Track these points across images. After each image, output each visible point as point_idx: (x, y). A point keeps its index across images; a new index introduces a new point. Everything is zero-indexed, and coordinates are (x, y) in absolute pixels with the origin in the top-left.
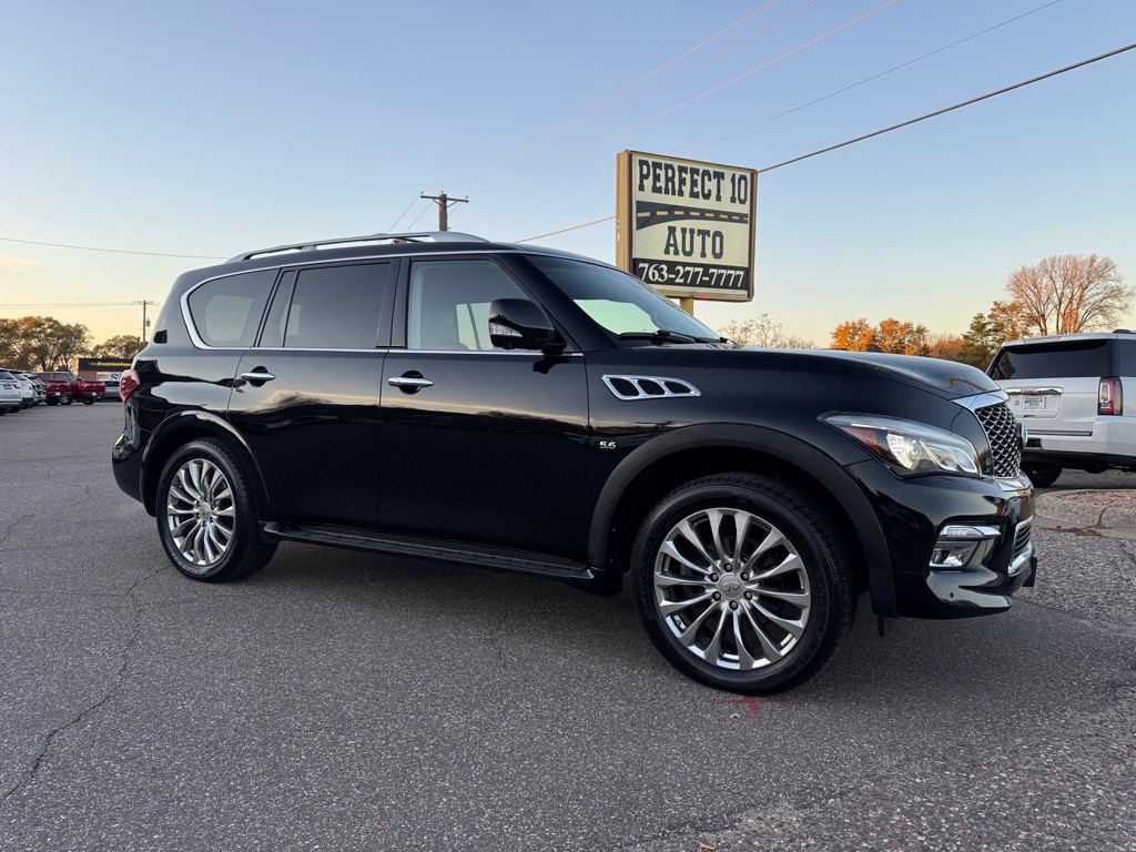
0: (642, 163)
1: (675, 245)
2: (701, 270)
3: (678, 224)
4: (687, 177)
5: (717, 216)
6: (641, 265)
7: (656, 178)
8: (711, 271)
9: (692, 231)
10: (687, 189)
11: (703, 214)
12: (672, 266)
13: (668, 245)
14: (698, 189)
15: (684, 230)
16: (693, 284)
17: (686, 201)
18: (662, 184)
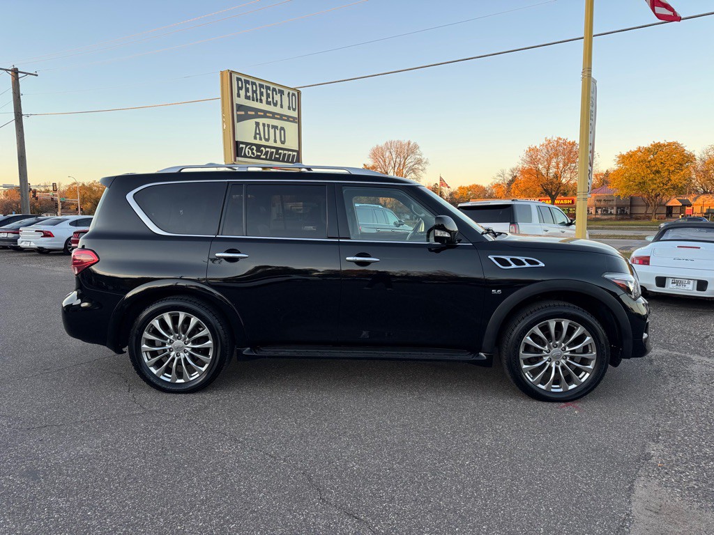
0: (238, 79)
1: (260, 134)
2: (274, 150)
3: (261, 121)
4: (264, 91)
5: (281, 117)
6: (241, 146)
7: (247, 90)
8: (280, 151)
9: (268, 126)
10: (264, 98)
11: (274, 116)
12: (259, 147)
13: (256, 134)
14: (270, 100)
15: (264, 125)
16: (270, 159)
17: (263, 106)
18: (250, 94)
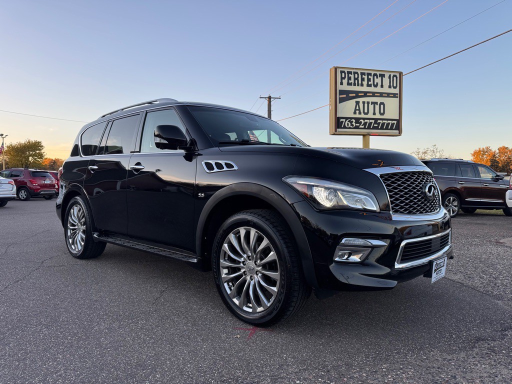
0: (342, 72)
1: (359, 110)
2: (373, 121)
3: (361, 100)
4: (366, 77)
5: (381, 95)
6: (341, 120)
7: (349, 78)
8: (379, 121)
9: (368, 103)
10: (365, 83)
11: (374, 94)
12: (357, 120)
13: (356, 110)
14: (371, 83)
15: (364, 103)
16: (369, 128)
17: (365, 89)
18: (352, 81)
